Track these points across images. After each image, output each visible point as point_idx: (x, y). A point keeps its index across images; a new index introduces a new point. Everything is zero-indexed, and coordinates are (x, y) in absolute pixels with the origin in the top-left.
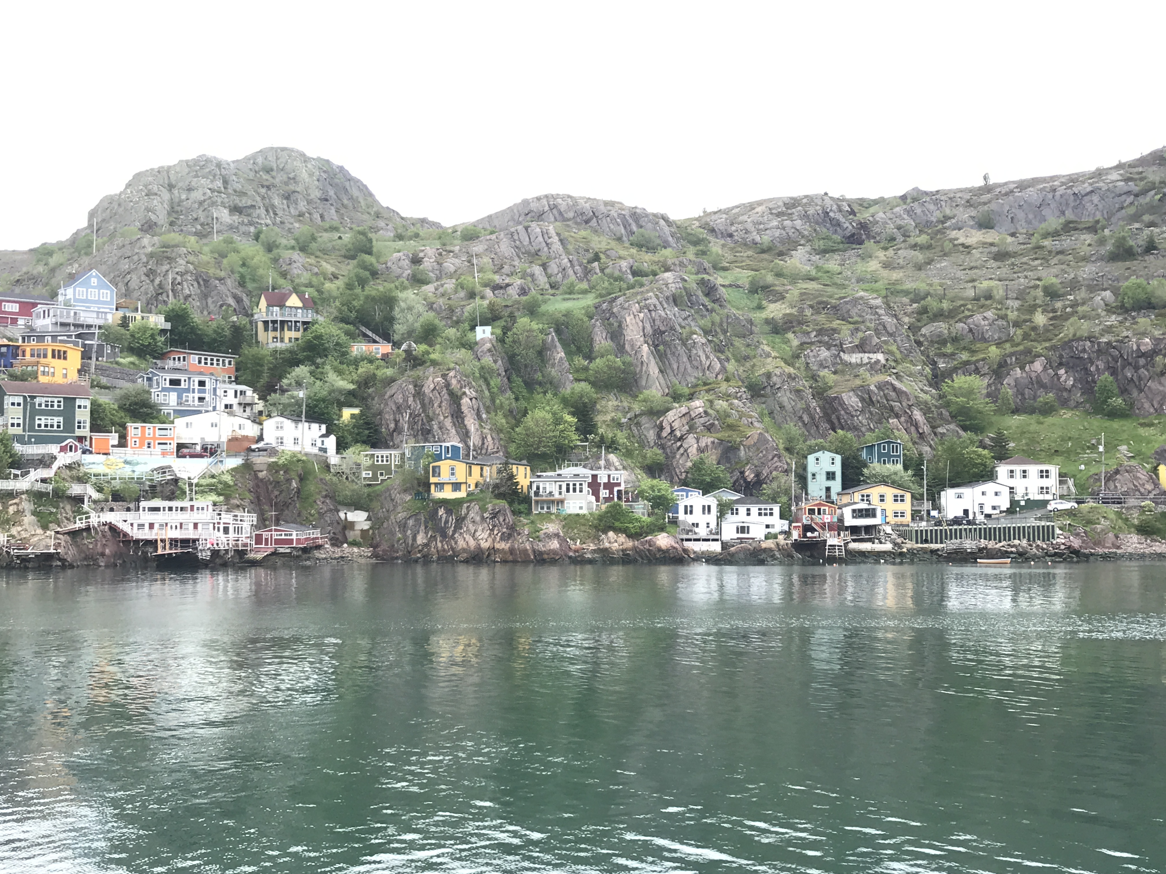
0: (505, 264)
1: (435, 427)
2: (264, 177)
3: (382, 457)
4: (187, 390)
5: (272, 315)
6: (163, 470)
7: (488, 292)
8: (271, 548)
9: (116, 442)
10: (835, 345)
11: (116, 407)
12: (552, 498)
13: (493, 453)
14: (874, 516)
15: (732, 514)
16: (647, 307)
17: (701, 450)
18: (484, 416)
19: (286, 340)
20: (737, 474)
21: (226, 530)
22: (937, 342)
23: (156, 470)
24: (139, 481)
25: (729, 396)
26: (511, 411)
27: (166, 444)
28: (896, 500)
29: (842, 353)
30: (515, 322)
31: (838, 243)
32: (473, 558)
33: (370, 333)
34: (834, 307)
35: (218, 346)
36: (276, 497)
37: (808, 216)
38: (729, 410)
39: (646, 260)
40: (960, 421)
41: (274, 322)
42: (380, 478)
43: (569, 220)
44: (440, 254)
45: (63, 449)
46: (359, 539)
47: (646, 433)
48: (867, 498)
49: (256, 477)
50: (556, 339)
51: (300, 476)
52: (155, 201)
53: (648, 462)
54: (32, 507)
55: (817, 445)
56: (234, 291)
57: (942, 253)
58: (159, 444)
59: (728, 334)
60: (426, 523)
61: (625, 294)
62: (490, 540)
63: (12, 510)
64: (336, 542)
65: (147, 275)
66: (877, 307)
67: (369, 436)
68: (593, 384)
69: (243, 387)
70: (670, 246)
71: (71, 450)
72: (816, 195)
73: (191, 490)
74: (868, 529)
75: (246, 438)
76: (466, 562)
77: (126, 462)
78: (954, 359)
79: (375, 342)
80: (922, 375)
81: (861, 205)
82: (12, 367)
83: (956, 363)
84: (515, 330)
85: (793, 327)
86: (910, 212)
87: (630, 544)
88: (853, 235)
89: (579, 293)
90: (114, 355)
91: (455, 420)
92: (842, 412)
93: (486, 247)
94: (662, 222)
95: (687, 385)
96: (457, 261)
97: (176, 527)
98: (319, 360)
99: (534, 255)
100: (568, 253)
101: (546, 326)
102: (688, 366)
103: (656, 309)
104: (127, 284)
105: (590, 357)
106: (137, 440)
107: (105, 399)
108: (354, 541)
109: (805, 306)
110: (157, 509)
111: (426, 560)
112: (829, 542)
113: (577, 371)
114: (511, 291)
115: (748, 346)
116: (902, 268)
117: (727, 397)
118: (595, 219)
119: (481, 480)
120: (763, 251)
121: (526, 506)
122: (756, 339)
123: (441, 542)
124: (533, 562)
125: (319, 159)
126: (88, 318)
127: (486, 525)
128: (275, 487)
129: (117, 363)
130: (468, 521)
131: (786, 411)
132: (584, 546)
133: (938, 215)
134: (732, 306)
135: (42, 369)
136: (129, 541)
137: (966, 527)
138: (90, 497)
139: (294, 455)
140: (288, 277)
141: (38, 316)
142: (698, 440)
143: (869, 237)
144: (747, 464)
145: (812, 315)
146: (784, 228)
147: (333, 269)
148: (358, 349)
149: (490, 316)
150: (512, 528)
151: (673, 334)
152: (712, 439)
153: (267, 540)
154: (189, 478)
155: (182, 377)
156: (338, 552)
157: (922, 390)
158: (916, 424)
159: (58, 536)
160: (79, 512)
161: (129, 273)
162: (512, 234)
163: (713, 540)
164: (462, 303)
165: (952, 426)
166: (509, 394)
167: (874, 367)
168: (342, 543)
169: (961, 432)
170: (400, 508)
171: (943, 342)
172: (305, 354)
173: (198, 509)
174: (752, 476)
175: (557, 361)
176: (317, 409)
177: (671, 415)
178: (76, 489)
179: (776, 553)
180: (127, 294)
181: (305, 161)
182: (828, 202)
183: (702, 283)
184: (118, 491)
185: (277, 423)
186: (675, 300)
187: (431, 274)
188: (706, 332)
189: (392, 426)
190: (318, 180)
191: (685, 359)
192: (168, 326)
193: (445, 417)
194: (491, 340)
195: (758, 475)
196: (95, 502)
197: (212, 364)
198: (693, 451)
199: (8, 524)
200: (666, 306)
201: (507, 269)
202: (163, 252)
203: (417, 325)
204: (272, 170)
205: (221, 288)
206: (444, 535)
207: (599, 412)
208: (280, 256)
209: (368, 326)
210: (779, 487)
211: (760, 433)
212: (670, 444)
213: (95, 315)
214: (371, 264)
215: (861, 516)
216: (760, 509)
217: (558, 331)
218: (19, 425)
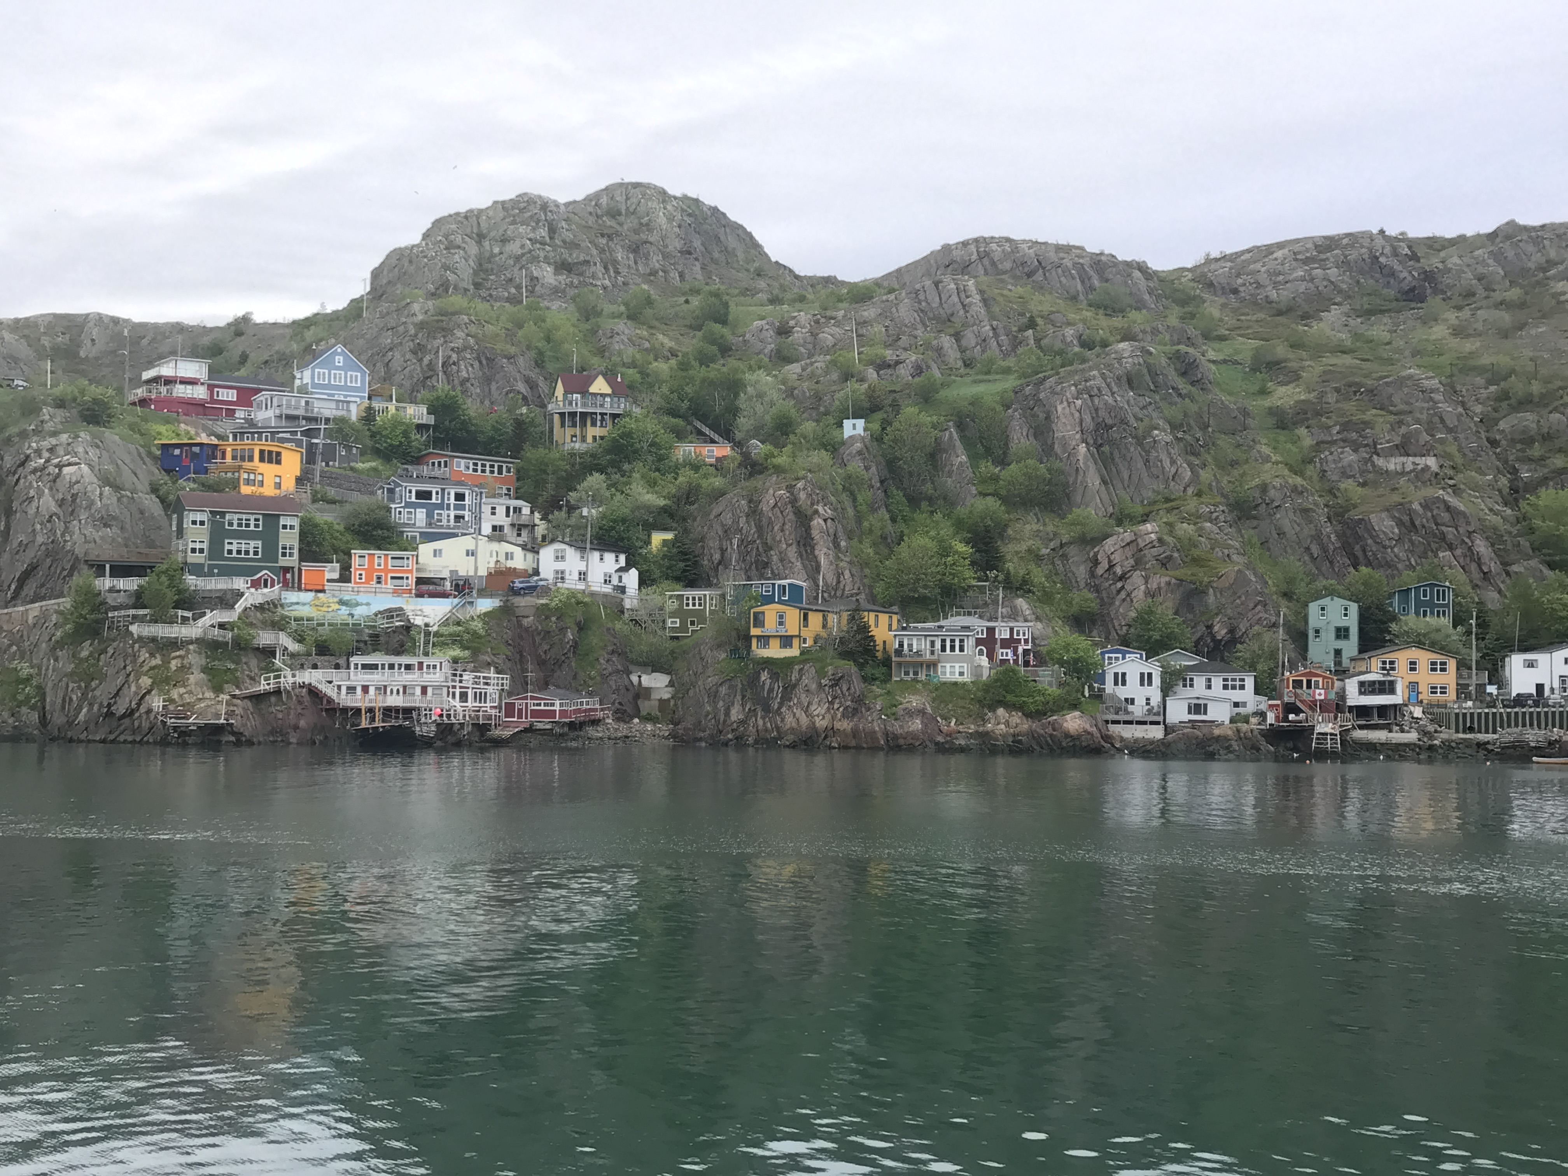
0: (904, 333)
1: (775, 558)
2: (609, 223)
3: (694, 599)
4: (440, 506)
5: (571, 403)
6: (389, 614)
7: (871, 373)
8: (525, 721)
9: (336, 576)
10: (1367, 445)
11: (341, 528)
12: (920, 659)
13: (852, 596)
14: (1392, 691)
15: (1185, 686)
16: (1088, 391)
17: (1150, 594)
18: (843, 544)
19: (589, 439)
20: (1201, 629)
21: (464, 697)
22: (1521, 441)
23: (380, 612)
24: (356, 628)
25: (1199, 517)
26: (884, 538)
27: (402, 578)
28: (1433, 670)
29: (1375, 457)
30: (898, 413)
31: (1390, 301)
32: (805, 742)
33: (707, 431)
34: (1371, 391)
35: (497, 447)
36: (545, 652)
37: (1349, 263)
38: (1196, 538)
39: (1104, 325)
40: (1544, 555)
41: (573, 415)
42: (691, 628)
43: (1005, 273)
44: (817, 322)
45: (255, 584)
46: (656, 712)
47: (1074, 569)
48: (1389, 667)
49: (520, 625)
50: (955, 436)
51: (578, 624)
52: (456, 256)
53: (1075, 609)
54: (203, 662)
55: (1325, 588)
56: (527, 373)
57: (1539, 315)
58: (392, 578)
59: (1210, 429)
60: (743, 690)
61: (1058, 373)
62: (828, 717)
63: (174, 664)
64: (622, 716)
65: (414, 352)
66: (1432, 391)
67: (685, 571)
68: (1004, 500)
69: (519, 503)
70: (1145, 307)
71: (266, 586)
72: (1363, 233)
73: (427, 643)
74: (1383, 710)
75: (513, 572)
76: (793, 746)
77: (342, 602)
78: (1545, 466)
79: (713, 441)
80: (1493, 489)
81: (1430, 247)
82: (206, 472)
83: (1546, 471)
84: (896, 424)
85: (1308, 419)
86: (1498, 256)
87: (1025, 725)
88: (1413, 289)
89: (997, 373)
90: (348, 458)
91: (802, 549)
92: (1370, 541)
93: (880, 311)
94: (1137, 274)
95: (1142, 502)
96: (837, 330)
97: (398, 691)
98: (626, 467)
99: (944, 322)
100: (992, 317)
101: (942, 418)
102: (1145, 474)
103: (1100, 394)
104: (387, 364)
105: (1003, 462)
106: (363, 573)
107: (325, 516)
108: (649, 714)
109: (1328, 389)
110: (374, 667)
111: (740, 742)
112: (1319, 729)
113: (983, 481)
114: (903, 371)
115: (1238, 446)
116: (1480, 335)
117: (1195, 518)
118: (1041, 271)
119: (824, 634)
120: (1280, 313)
121: (884, 669)
122: (1250, 437)
123: (763, 718)
124: (882, 749)
125: (685, 198)
126: (326, 409)
127: (824, 696)
128: (543, 639)
129: (352, 469)
130: (799, 691)
131: (1287, 540)
132: (961, 728)
133: (1538, 258)
134: (1223, 390)
135: (246, 476)
136: (334, 710)
137: (1532, 710)
138: (286, 649)
139: (573, 594)
140: (607, 354)
141: (259, 407)
142: (1146, 579)
143: (1436, 291)
144: (1217, 614)
145: (1337, 402)
146: (1312, 280)
147: (672, 344)
148: (684, 451)
149: (867, 405)
150: (859, 700)
151: (1124, 430)
152: (1167, 579)
153: (520, 710)
154: (427, 625)
155: (434, 489)
156: (623, 729)
157: (1491, 510)
158: (1479, 559)
159: (236, 701)
160: (269, 668)
161: (391, 349)
162: (917, 292)
163: (1152, 723)
164: (834, 388)
165: (1534, 563)
166: (883, 513)
167: (1420, 476)
168: (632, 718)
169: (1547, 572)
170: (711, 669)
171: (1529, 441)
172: (608, 457)
173: (428, 666)
174: (1224, 632)
175: (955, 468)
176: (613, 533)
177: (1109, 544)
178: (265, 638)
179: (1233, 743)
180: (387, 378)
181: (664, 201)
182: (1379, 242)
183: (1177, 357)
184: (325, 641)
185: (557, 551)
186: (1130, 381)
187: (802, 350)
188: (1174, 427)
189: (717, 557)
190: (680, 226)
191: (1140, 464)
192: (431, 420)
193: (789, 545)
194: (863, 438)
195: (1232, 631)
196: (293, 655)
197: (483, 471)
198: (1139, 594)
199: (168, 684)
200: (1115, 389)
201: (904, 340)
202: (438, 321)
203: (767, 418)
204: (620, 214)
205: (509, 368)
206: (767, 709)
207: (1011, 539)
208: (599, 327)
209: (703, 419)
210: (1261, 648)
211: (1239, 570)
212: (1107, 584)
213: (333, 405)
214: (722, 337)
215: (1373, 692)
216: (1224, 680)
217: (961, 426)
218: (201, 551)
